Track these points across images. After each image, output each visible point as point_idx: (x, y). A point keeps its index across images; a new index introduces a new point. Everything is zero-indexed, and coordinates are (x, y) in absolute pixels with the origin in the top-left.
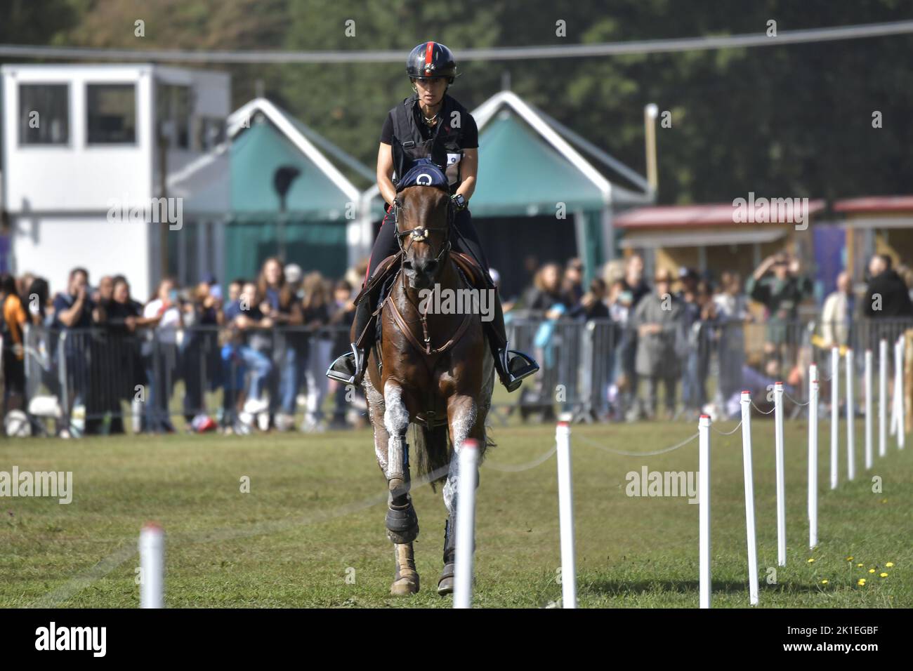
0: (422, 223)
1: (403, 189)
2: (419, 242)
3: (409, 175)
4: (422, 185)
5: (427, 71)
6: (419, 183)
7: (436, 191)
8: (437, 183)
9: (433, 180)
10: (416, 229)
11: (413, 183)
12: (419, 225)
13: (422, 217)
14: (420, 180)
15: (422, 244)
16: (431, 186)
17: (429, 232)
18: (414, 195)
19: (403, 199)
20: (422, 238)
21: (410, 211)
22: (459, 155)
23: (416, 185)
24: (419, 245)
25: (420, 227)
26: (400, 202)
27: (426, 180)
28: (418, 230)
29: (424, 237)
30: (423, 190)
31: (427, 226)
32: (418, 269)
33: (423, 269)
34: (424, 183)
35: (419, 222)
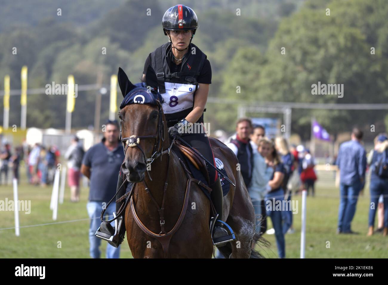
0: (136, 132)
1: (124, 106)
2: (132, 147)
3: (128, 96)
4: (137, 103)
5: (180, 25)
6: (135, 101)
7: (148, 107)
8: (149, 101)
9: (146, 99)
10: (131, 137)
11: (131, 102)
12: (133, 134)
13: (136, 128)
14: (136, 100)
15: (134, 150)
16: (145, 103)
17: (140, 140)
18: (131, 111)
19: (124, 113)
20: (134, 145)
21: (128, 123)
22: (195, 86)
23: (134, 103)
24: (132, 150)
25: (134, 136)
26: (122, 116)
27: (141, 99)
28: (132, 138)
29: (136, 143)
30: (138, 107)
31: (139, 135)
32: (131, 168)
33: (134, 167)
34: (139, 102)
35: (133, 131)
